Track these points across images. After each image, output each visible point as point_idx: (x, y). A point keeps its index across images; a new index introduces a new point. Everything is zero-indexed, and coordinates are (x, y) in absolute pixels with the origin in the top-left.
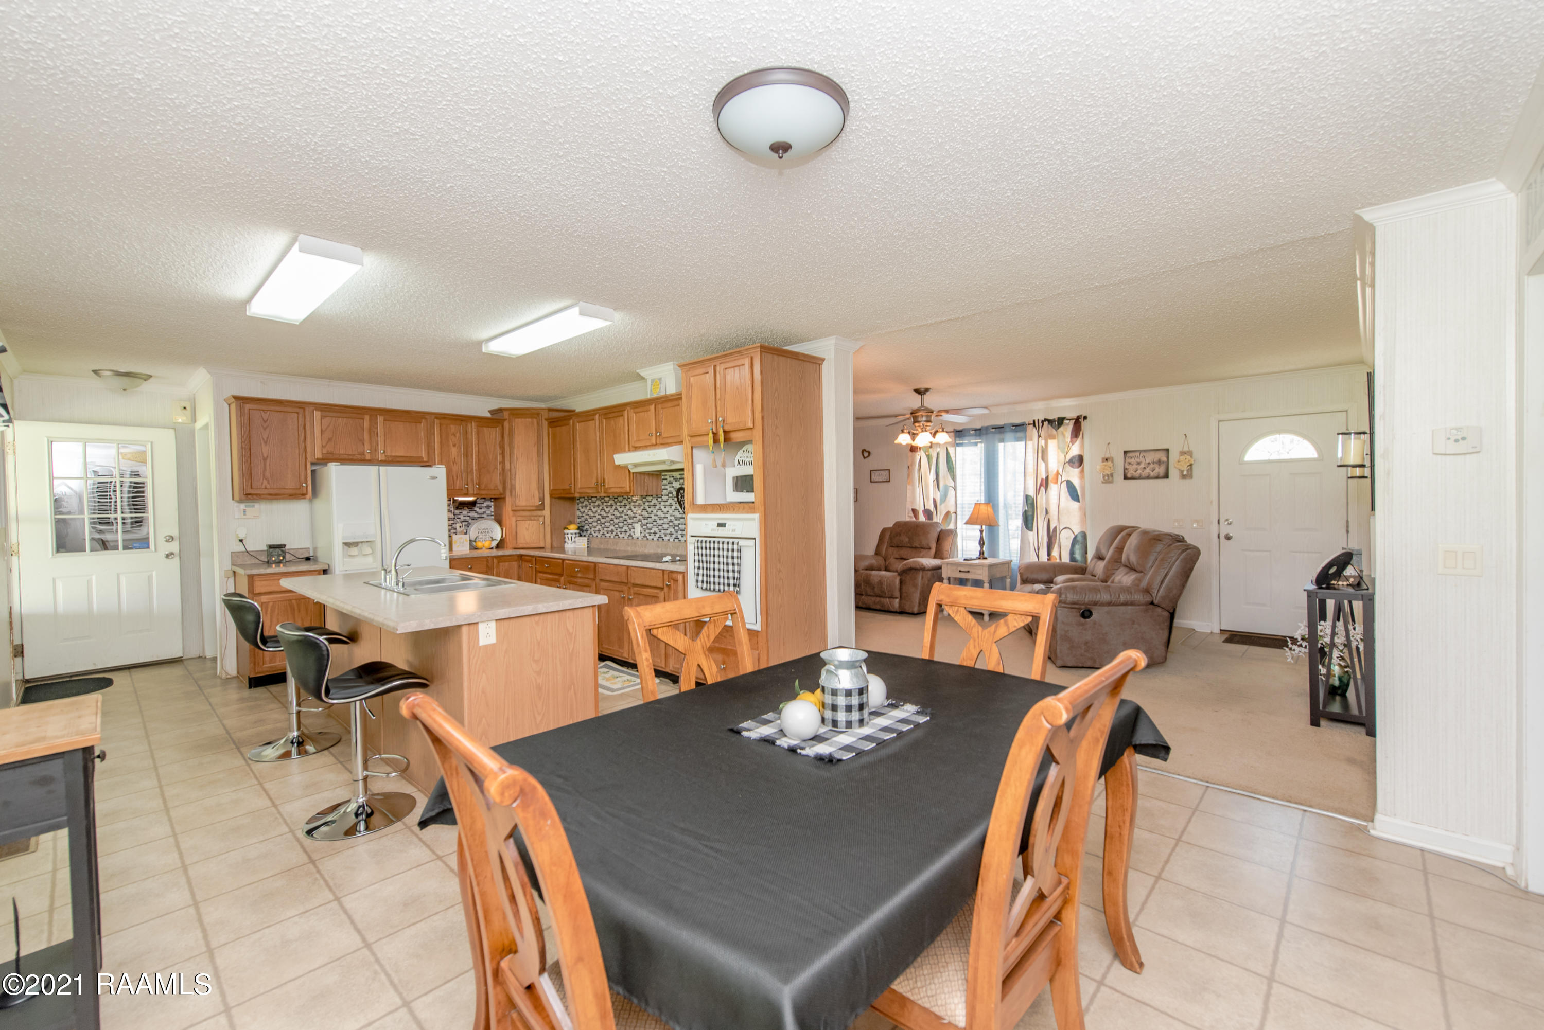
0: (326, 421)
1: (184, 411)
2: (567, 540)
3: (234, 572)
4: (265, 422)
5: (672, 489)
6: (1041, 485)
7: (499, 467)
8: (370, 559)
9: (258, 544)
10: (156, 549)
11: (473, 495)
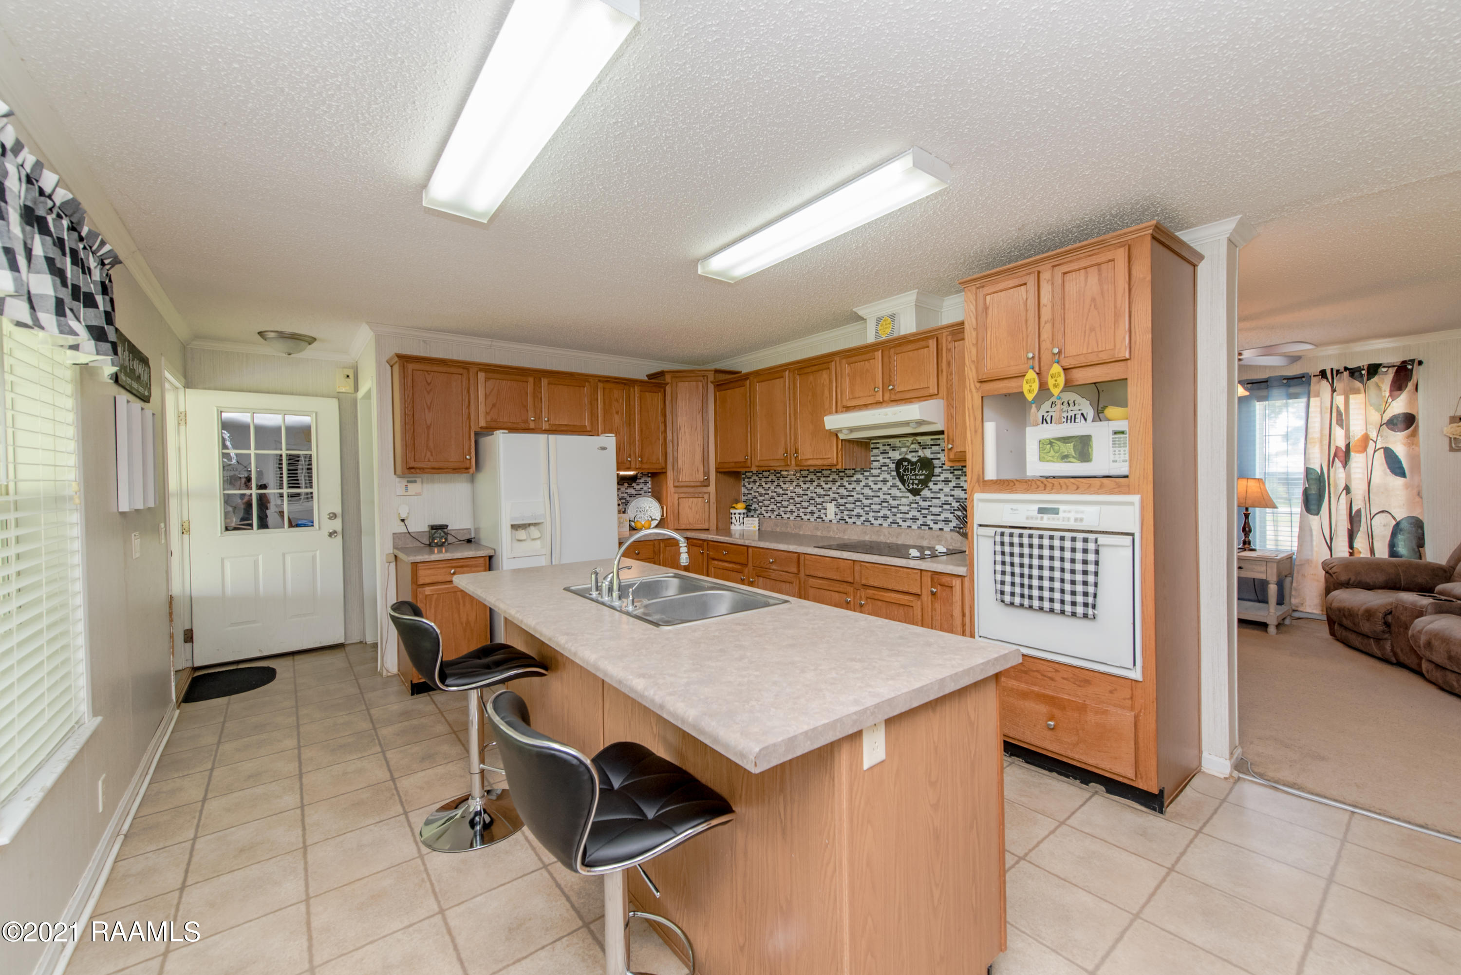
0: (490, 383)
1: (348, 380)
2: (734, 520)
3: (396, 556)
4: (429, 384)
5: (887, 461)
6: (1335, 455)
7: (661, 438)
8: (538, 543)
9: (419, 525)
10: (320, 528)
11: (636, 469)
